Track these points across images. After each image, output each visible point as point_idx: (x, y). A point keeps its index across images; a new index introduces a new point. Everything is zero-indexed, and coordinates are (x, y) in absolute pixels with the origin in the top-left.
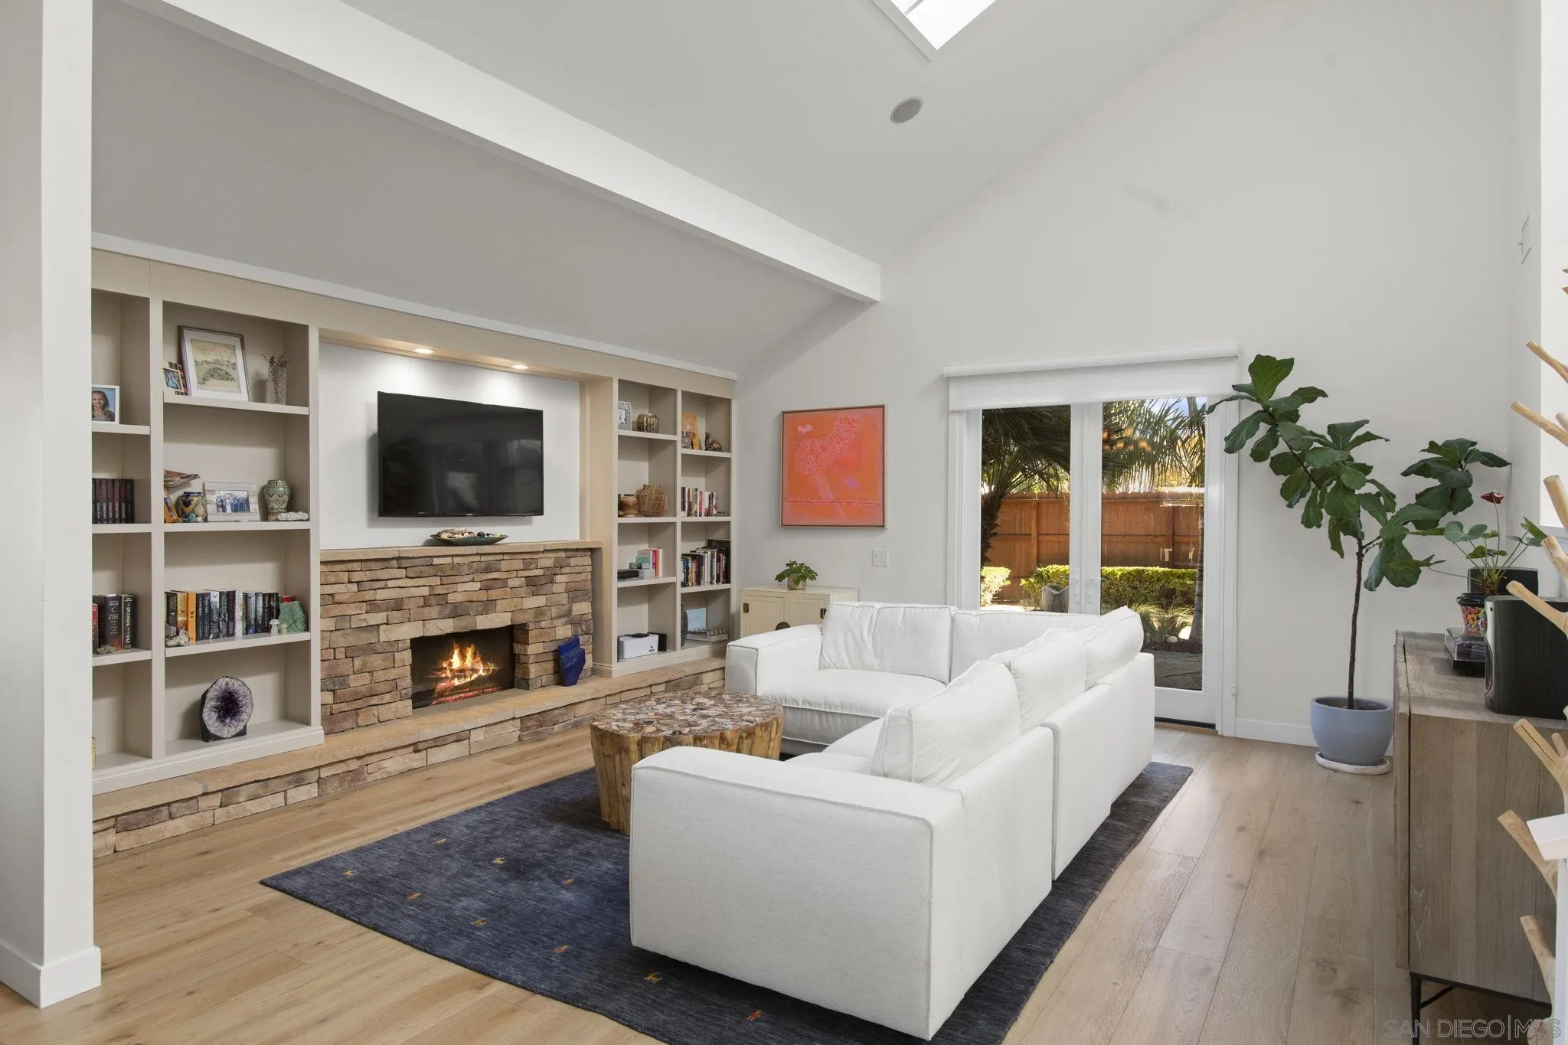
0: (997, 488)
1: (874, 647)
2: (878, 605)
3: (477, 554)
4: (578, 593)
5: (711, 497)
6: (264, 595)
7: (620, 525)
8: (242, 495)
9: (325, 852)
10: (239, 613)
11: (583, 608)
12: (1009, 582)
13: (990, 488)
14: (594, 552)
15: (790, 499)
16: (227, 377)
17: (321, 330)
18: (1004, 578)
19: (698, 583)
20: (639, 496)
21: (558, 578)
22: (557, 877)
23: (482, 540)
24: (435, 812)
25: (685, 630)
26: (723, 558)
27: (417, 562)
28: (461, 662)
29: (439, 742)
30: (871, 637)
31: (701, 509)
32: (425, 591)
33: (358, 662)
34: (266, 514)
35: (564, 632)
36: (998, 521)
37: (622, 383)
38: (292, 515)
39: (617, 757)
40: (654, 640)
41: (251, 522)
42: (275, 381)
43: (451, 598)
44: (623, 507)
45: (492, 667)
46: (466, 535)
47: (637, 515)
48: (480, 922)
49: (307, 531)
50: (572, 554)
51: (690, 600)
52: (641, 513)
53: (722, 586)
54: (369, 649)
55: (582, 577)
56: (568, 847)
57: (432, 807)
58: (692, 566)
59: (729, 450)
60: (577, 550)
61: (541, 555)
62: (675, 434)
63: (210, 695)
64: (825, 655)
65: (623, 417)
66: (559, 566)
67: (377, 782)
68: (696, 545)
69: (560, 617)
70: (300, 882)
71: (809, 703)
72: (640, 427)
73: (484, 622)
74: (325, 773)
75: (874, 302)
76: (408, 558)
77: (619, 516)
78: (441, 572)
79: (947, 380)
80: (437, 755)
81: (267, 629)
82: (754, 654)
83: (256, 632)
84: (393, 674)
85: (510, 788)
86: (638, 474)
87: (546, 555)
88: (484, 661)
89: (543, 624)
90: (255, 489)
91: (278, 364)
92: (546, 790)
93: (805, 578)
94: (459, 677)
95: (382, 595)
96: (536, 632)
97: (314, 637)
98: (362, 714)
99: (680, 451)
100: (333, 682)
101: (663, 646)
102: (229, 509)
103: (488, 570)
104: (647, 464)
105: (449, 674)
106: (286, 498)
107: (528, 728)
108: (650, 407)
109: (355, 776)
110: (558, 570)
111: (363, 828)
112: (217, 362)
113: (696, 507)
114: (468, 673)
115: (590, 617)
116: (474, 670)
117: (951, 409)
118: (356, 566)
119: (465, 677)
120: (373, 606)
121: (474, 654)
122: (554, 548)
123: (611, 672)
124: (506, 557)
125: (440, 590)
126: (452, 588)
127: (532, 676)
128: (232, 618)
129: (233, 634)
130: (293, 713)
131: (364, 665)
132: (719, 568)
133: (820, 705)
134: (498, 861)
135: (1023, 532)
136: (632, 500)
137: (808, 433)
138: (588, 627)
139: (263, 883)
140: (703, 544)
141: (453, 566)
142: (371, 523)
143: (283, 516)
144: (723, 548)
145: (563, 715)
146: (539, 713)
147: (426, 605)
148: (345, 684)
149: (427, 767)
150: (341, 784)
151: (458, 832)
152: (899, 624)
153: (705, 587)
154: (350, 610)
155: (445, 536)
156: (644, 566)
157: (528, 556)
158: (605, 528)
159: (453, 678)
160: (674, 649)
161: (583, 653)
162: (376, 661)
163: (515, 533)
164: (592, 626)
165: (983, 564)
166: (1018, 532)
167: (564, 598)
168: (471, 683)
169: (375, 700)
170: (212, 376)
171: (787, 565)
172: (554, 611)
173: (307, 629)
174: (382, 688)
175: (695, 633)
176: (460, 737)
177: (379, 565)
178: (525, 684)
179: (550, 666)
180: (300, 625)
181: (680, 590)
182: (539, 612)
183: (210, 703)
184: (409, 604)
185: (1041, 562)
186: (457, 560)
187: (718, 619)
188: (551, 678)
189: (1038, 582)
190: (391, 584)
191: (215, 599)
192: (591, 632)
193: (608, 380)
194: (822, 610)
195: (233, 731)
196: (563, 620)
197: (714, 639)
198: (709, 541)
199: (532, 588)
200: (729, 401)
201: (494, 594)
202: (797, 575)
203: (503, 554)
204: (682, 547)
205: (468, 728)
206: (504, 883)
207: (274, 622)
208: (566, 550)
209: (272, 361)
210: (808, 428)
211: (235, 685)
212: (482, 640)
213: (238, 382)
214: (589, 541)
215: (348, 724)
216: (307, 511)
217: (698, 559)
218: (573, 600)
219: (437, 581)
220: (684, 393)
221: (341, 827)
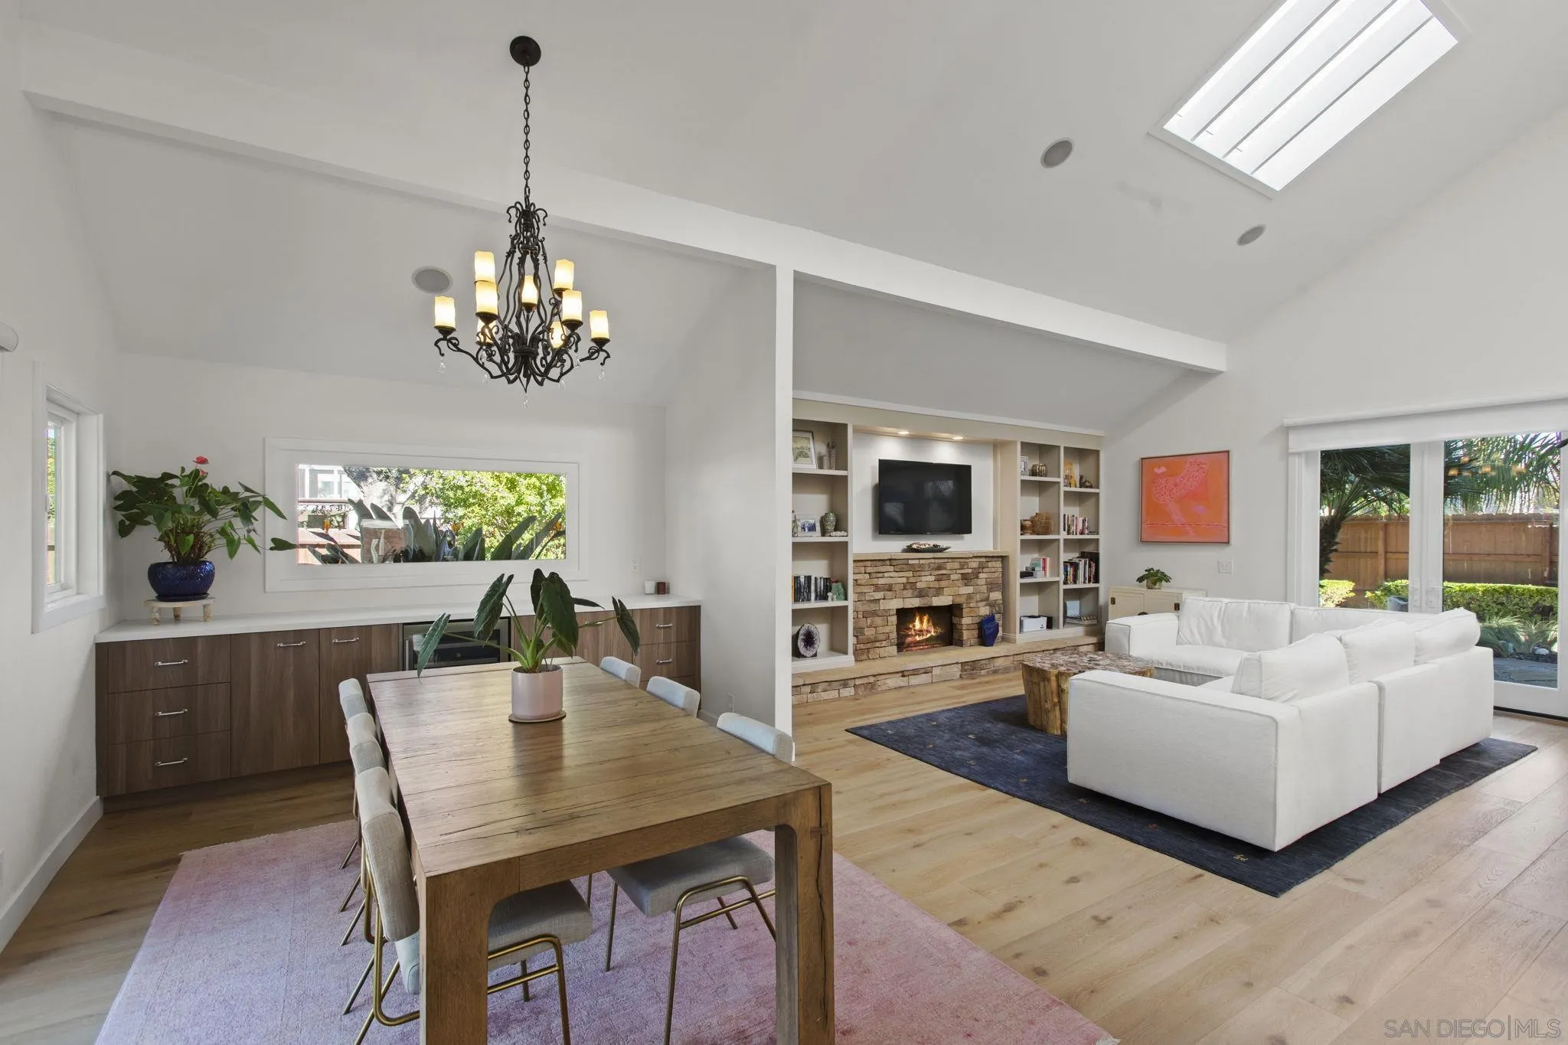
0: (1337, 512)
1: (1223, 630)
2: (1226, 600)
3: (933, 558)
4: (993, 586)
5: (1084, 521)
6: (824, 579)
7: (1022, 541)
8: (812, 521)
9: (872, 721)
10: (813, 588)
11: (996, 596)
12: (1353, 594)
13: (1330, 512)
14: (1003, 559)
15: (1148, 522)
16: (806, 456)
17: (853, 426)
18: (1347, 590)
19: (1075, 582)
20: (1032, 520)
21: (981, 575)
22: (1010, 748)
23: (936, 549)
24: (924, 709)
25: (1065, 616)
26: (1093, 565)
27: (900, 562)
28: (921, 625)
29: (915, 672)
30: (1220, 623)
31: (1076, 528)
32: (904, 580)
33: (869, 621)
34: (824, 534)
35: (985, 611)
36: (1337, 540)
37: (1023, 444)
38: (838, 533)
39: (1042, 684)
40: (1043, 621)
41: (816, 537)
42: (830, 456)
43: (919, 585)
44: (1023, 528)
45: (939, 630)
46: (927, 546)
47: (1031, 534)
48: (972, 762)
49: (847, 542)
50: (990, 559)
51: (1069, 594)
52: (1034, 533)
53: (1092, 585)
54: (874, 614)
55: (996, 575)
56: (1012, 735)
57: (918, 707)
58: (1070, 570)
59: (1098, 488)
60: (993, 557)
61: (970, 560)
62: (1059, 477)
63: (801, 632)
64: (1182, 636)
65: (1023, 467)
66: (982, 567)
67: (883, 692)
68: (1073, 556)
69: (982, 601)
70: (866, 733)
71: (1171, 665)
72: (1033, 473)
73: (937, 602)
74: (858, 682)
75: (1221, 372)
76: (896, 559)
77: (1021, 534)
78: (913, 569)
79: (1287, 430)
80: (914, 680)
81: (825, 598)
82: (1127, 631)
83: (820, 599)
84: (887, 629)
85: (964, 702)
86: (1032, 506)
87: (974, 560)
88: (935, 625)
89: (971, 605)
90: (818, 519)
91: (831, 446)
92: (989, 705)
93: (1161, 580)
94: (919, 635)
95: (881, 581)
96: (968, 610)
97: (850, 603)
98: (871, 651)
99: (1063, 489)
100: (858, 632)
101: (1050, 625)
102: (806, 529)
103: (939, 568)
104: (1038, 498)
105: (913, 633)
106: (834, 523)
107: (966, 670)
108: (1041, 461)
109: (871, 687)
110: (981, 570)
111: (887, 712)
112: (802, 448)
113: (1073, 528)
114: (925, 633)
115: (1001, 602)
116: (928, 631)
117: (1290, 451)
118: (869, 563)
119: (923, 635)
120: (877, 588)
121: (928, 621)
122: (979, 555)
123: (1015, 640)
124: (950, 561)
125: (912, 580)
126: (919, 579)
127: (965, 638)
128: (810, 591)
129: (810, 600)
130: (837, 647)
131: (872, 622)
132: (1090, 572)
133: (1180, 667)
134: (971, 736)
135: (1368, 550)
136: (1028, 523)
137: (1163, 473)
138: (999, 608)
139: (847, 730)
140: (1077, 555)
141: (920, 566)
142: (874, 538)
143: (834, 533)
144: (1094, 558)
145: (986, 664)
146: (972, 661)
147: (905, 589)
148: (863, 634)
149: (909, 687)
150: (865, 690)
151: (942, 719)
152: (1245, 614)
153: (1080, 585)
154: (865, 589)
155: (915, 546)
156: (1037, 569)
157: (962, 560)
158: (1011, 543)
159: (916, 635)
160: (1058, 628)
161: (998, 625)
162: (878, 621)
163: (956, 545)
164: (1002, 609)
165: (1322, 577)
166: (1363, 550)
167: (984, 589)
168: (927, 640)
169: (878, 644)
170: (800, 455)
171: (1146, 571)
172: (978, 597)
173: (846, 599)
174: (882, 637)
175: (1072, 618)
176: (927, 671)
177: (880, 563)
178: (960, 643)
179: (976, 633)
180: (842, 597)
181: (1062, 587)
182: (969, 597)
183: (801, 637)
184: (896, 588)
185: (1387, 577)
186: (922, 562)
187: (1089, 608)
188: (976, 640)
189: (1386, 595)
190: (886, 575)
191: (802, 580)
192: (1002, 612)
193: (1014, 442)
194: (1175, 604)
195: (811, 653)
196: (984, 603)
197: (1086, 623)
198: (1082, 552)
199: (966, 581)
200: (1097, 452)
201: (943, 584)
202: (1154, 578)
203: (948, 558)
204: (1064, 556)
205: (932, 665)
206: (979, 747)
207: (830, 594)
208: (986, 557)
209: (828, 445)
210: (1163, 469)
211: (812, 629)
212: (935, 613)
213: (811, 458)
214: (1000, 551)
215: (864, 657)
216: (846, 531)
217: (1075, 566)
218: (990, 590)
219: (910, 574)
220: (1065, 448)
221: (872, 711)
